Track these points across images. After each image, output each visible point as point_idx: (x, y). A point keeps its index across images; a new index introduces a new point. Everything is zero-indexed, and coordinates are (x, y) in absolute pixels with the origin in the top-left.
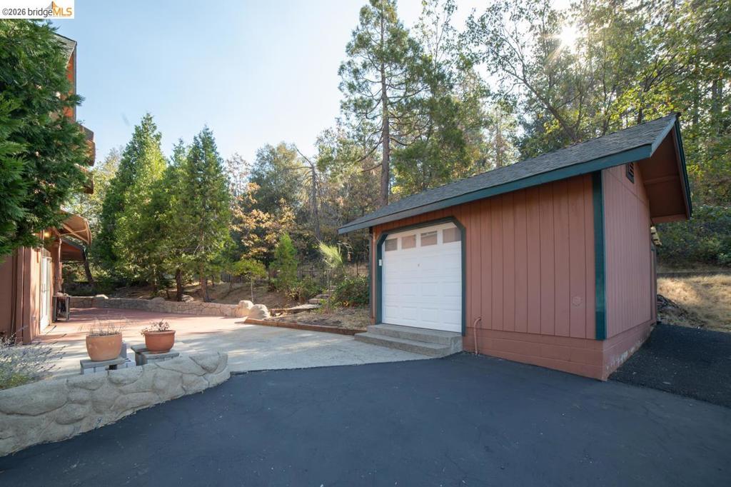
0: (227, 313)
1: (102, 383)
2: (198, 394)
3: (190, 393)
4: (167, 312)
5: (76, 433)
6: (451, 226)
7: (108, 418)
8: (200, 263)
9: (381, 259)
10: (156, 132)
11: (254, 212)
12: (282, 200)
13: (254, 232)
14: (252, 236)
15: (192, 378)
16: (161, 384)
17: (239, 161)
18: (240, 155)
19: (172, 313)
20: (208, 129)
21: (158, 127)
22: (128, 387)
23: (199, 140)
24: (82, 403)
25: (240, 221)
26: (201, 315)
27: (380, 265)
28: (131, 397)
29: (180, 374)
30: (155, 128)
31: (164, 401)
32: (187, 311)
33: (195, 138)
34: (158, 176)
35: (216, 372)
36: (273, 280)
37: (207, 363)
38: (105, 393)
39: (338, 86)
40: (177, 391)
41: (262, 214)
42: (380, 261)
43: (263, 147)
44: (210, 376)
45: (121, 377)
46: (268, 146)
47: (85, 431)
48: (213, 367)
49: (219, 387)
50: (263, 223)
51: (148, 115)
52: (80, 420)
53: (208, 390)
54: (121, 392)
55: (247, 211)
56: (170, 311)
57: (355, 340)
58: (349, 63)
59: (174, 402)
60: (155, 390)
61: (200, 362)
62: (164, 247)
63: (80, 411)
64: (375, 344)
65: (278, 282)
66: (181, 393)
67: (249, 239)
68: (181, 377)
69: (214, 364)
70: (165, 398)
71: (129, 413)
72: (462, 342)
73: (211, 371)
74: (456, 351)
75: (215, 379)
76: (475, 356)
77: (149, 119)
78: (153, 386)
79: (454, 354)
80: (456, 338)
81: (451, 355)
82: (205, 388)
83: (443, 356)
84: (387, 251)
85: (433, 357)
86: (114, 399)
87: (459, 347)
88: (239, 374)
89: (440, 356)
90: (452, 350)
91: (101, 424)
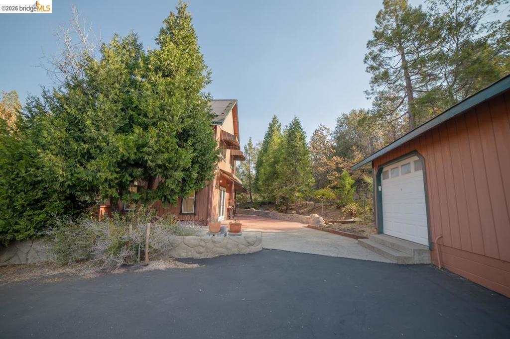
0: (304, 221)
1: (209, 241)
2: (243, 254)
3: (241, 253)
4: (277, 219)
5: (200, 258)
6: (416, 158)
7: (210, 256)
8: (292, 192)
9: (381, 185)
10: (278, 124)
11: (334, 158)
12: (354, 148)
13: (335, 170)
14: (334, 173)
15: (243, 246)
16: (229, 246)
17: (323, 128)
18: (323, 125)
19: (279, 219)
20: (296, 118)
21: (279, 120)
22: (217, 245)
23: (292, 124)
24: (203, 247)
25: (326, 164)
26: (292, 221)
27: (380, 190)
28: (218, 249)
29: (237, 243)
30: (278, 121)
31: (230, 254)
32: (286, 219)
33: (290, 124)
34: (277, 147)
35: (254, 245)
36: (339, 201)
37: (250, 240)
38: (210, 245)
39: (365, 70)
40: (235, 251)
41: (339, 159)
42: (380, 187)
43: (340, 116)
44: (251, 247)
45: (215, 240)
46: (344, 115)
47: (203, 258)
48: (252, 243)
49: (254, 253)
50: (341, 164)
51: (275, 116)
52: (202, 253)
53: (249, 254)
54: (215, 246)
55: (329, 158)
56: (278, 218)
57: (358, 243)
58: (370, 54)
59: (234, 255)
60: (227, 249)
61: (247, 239)
62: (276, 183)
63: (202, 250)
64: (366, 248)
65: (342, 203)
66: (237, 253)
67: (332, 175)
68: (238, 245)
69: (253, 242)
71: (217, 255)
72: (430, 255)
73: (252, 245)
74: (422, 262)
75: (253, 249)
76: (438, 269)
77: (275, 118)
78: (226, 246)
79: (417, 264)
80: (420, 250)
81: (414, 264)
82: (247, 252)
83: (404, 263)
84: (384, 179)
85: (395, 262)
86: (213, 248)
87: (426, 259)
88: (267, 249)
89: (400, 263)
90: (416, 260)
91: (208, 257)
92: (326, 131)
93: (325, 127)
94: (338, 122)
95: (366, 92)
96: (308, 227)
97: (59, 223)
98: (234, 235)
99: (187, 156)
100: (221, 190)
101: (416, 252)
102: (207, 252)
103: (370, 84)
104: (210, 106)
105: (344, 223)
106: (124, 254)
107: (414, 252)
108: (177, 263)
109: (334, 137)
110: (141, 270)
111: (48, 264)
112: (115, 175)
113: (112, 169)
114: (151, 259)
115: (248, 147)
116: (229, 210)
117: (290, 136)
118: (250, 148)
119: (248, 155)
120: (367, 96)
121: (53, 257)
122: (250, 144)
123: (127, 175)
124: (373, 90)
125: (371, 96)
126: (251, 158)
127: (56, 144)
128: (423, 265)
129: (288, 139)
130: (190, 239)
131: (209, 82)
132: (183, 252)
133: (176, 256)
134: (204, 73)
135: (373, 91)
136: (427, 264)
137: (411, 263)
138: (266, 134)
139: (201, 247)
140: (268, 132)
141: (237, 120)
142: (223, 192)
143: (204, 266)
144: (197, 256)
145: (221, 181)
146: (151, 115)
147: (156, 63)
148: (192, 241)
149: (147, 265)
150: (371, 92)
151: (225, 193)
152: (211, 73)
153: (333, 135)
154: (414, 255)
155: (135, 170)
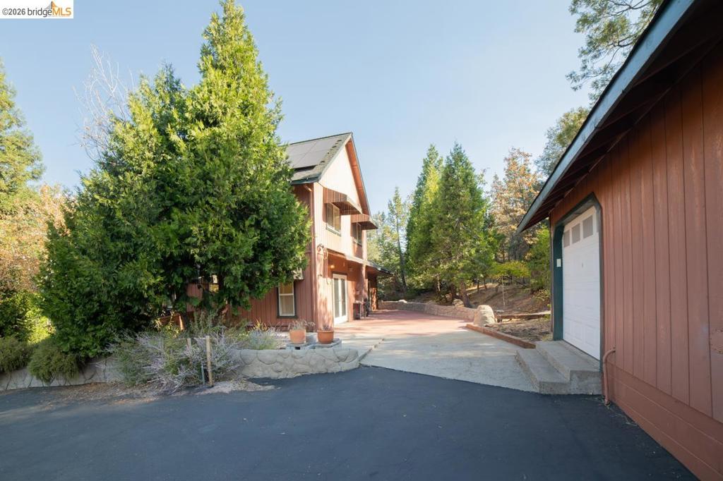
2: (333, 373)
3: (329, 372)
5: (280, 378)
7: (291, 375)
9: (561, 257)
15: (331, 362)
16: (313, 362)
18: (517, 148)
20: (457, 146)
22: (298, 360)
23: (451, 158)
24: (281, 363)
27: (559, 265)
28: (300, 366)
30: (437, 154)
31: (315, 373)
34: (432, 199)
35: (347, 361)
37: (340, 354)
38: (289, 361)
40: (322, 368)
42: (559, 261)
44: (342, 363)
45: (295, 354)
48: (344, 357)
49: (348, 372)
51: (431, 146)
52: (280, 372)
53: (340, 373)
54: (295, 362)
57: (516, 356)
59: (320, 375)
61: (337, 353)
63: (280, 367)
66: (324, 371)
68: (325, 360)
69: (346, 356)
70: (315, 371)
71: (299, 375)
72: (600, 381)
73: (344, 360)
74: (583, 392)
75: (345, 366)
76: (603, 405)
77: (432, 149)
78: (309, 363)
79: (575, 395)
80: (583, 372)
81: (569, 395)
82: (338, 371)
83: (551, 393)
84: (565, 247)
85: (537, 390)
86: (292, 366)
87: (593, 387)
88: (366, 366)
89: (544, 392)
90: (574, 389)
91: (288, 377)
92: (523, 159)
93: (521, 151)
94: (550, 137)
95: (571, 75)
96: (467, 327)
97: (117, 339)
98: (322, 347)
99: (247, 241)
100: (336, 279)
101: (575, 376)
102: (287, 370)
103: (580, 56)
104: (287, 158)
105: (529, 318)
106: (182, 374)
107: (571, 375)
108: (250, 384)
109: (544, 168)
110: (202, 393)
111: (115, 385)
112: (159, 279)
113: (154, 271)
114: (217, 380)
115: (393, 204)
116: (356, 307)
117: (447, 180)
118: (398, 205)
119: (395, 217)
120: (575, 85)
121: (120, 377)
122: (396, 199)
123: (176, 277)
124: (585, 67)
125: (581, 82)
126: (399, 220)
127: (93, 246)
128: (587, 396)
129: (444, 185)
130: (265, 353)
131: (280, 119)
132: (259, 370)
133: (251, 376)
134: (270, 106)
135: (586, 71)
136: (593, 395)
137: (563, 392)
138: (420, 179)
139: (278, 364)
140: (422, 174)
141: (358, 165)
142: (340, 282)
143: (279, 388)
144: (274, 375)
145: (332, 267)
146: (192, 190)
147: (195, 108)
148: (268, 357)
149: (213, 386)
150: (582, 73)
151: (346, 282)
152: (281, 103)
153: (541, 164)
154: (571, 380)
155: (185, 269)
